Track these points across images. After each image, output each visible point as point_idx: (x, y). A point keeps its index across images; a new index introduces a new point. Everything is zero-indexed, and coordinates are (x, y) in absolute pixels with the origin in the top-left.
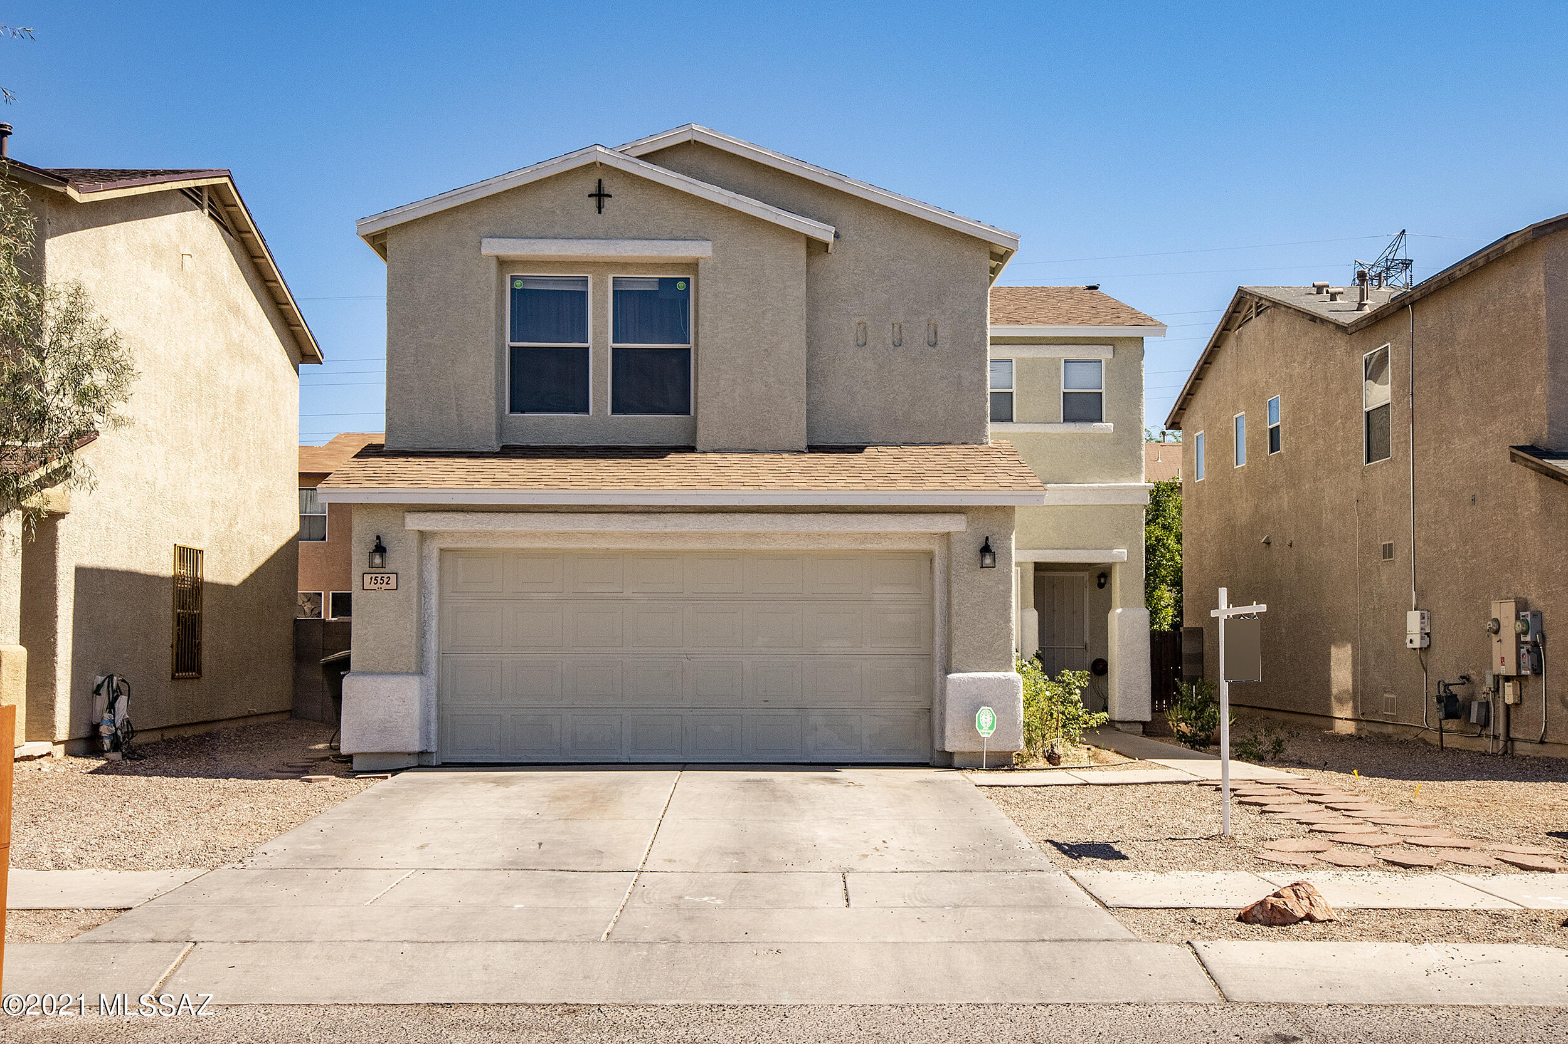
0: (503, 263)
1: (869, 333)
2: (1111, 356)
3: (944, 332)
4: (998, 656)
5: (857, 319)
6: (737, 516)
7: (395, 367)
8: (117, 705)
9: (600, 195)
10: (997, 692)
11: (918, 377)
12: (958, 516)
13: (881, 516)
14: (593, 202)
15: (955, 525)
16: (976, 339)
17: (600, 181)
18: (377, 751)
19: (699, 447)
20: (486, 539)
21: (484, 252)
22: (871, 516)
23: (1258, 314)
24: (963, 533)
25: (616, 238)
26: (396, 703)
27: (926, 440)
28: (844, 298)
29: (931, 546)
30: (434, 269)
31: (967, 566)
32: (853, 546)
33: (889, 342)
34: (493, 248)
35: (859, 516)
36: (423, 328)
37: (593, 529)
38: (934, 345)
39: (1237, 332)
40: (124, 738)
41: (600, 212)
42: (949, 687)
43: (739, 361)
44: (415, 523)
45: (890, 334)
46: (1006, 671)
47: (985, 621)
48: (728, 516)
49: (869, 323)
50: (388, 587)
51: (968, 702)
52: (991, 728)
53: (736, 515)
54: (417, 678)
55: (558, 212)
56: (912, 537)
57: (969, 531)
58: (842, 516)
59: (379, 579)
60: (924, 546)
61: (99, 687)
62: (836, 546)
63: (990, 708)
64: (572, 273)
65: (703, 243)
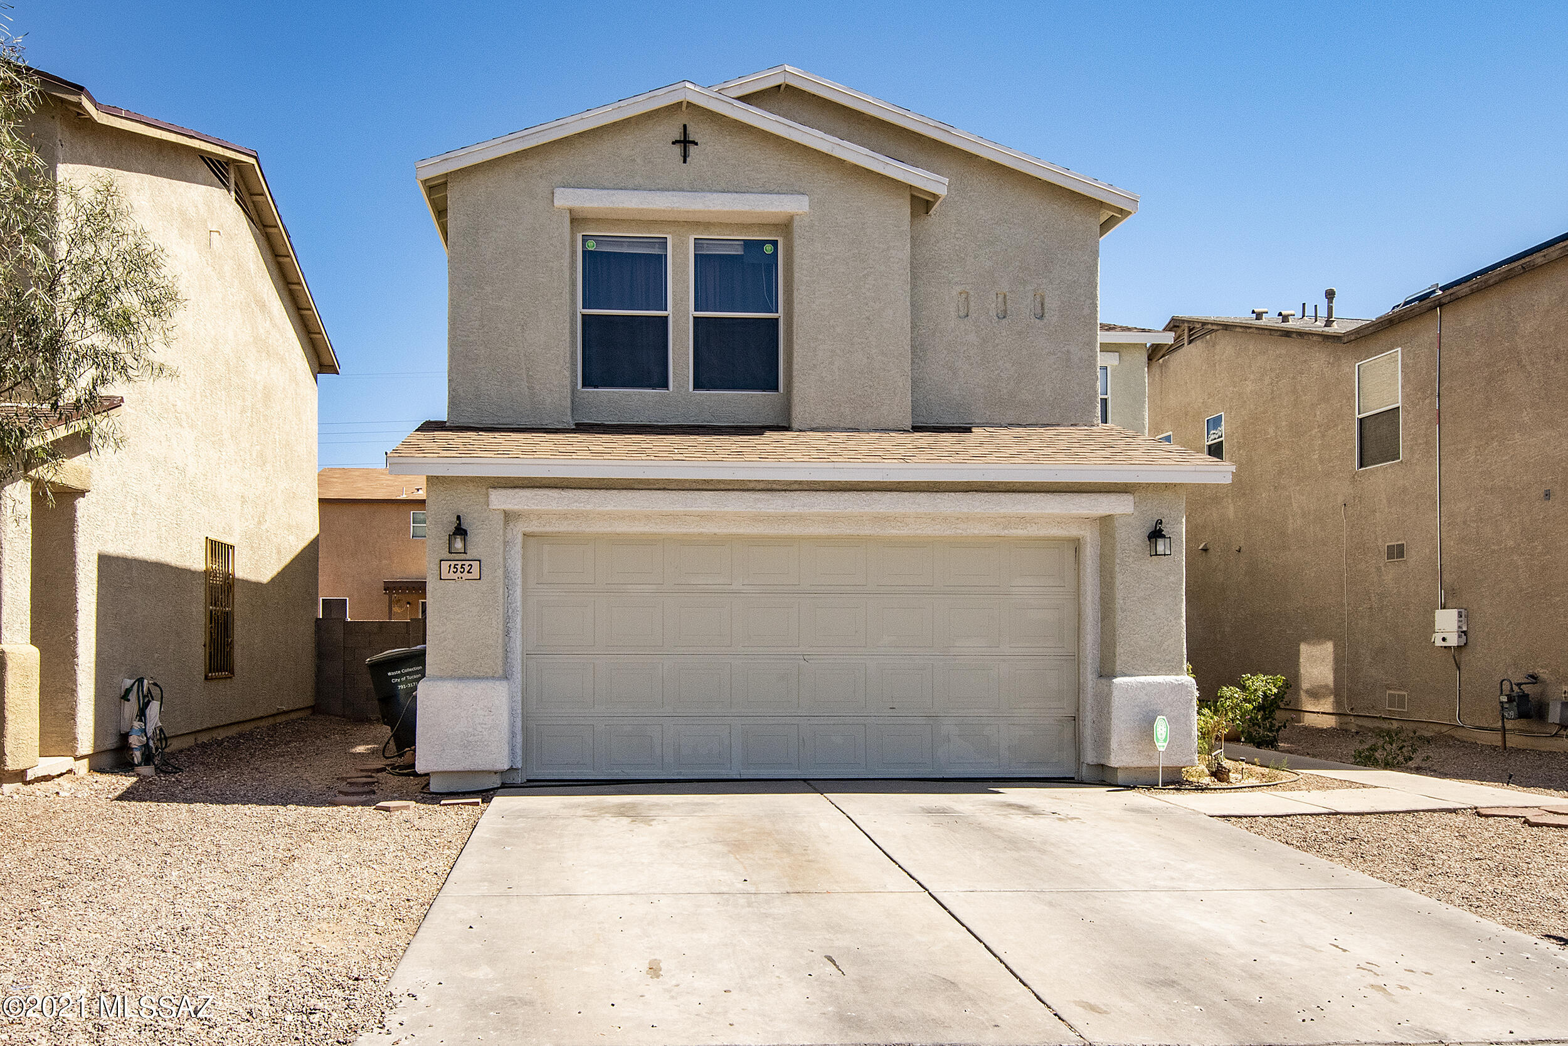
0: (576, 220)
1: (972, 304)
2: (1116, 363)
3: (1052, 304)
4: (1168, 658)
5: (959, 288)
6: (875, 495)
7: (458, 332)
8: (148, 712)
9: (685, 142)
10: (1169, 698)
11: (1024, 352)
12: (1125, 496)
13: (1038, 495)
14: (677, 150)
15: (1120, 506)
16: (1086, 311)
17: (685, 126)
18: (459, 769)
19: (795, 425)
20: (578, 522)
21: (557, 203)
22: (1027, 495)
23: (1190, 342)
24: (1129, 515)
25: (703, 190)
26: (480, 712)
27: (1033, 421)
28: (945, 265)
29: (1082, 533)
30: (501, 222)
31: (1133, 554)
32: (995, 532)
33: (993, 313)
34: (567, 199)
35: (1014, 495)
36: (488, 289)
37: (709, 509)
38: (1042, 317)
39: (1161, 361)
40: (157, 749)
41: (685, 162)
42: (1115, 693)
43: (838, 330)
44: (501, 500)
45: (993, 305)
46: (1177, 675)
47: (1153, 618)
48: (863, 495)
49: (972, 293)
50: (470, 576)
51: (1137, 709)
52: (1165, 741)
53: (873, 493)
54: (505, 683)
55: (638, 160)
56: (1060, 521)
57: (1136, 514)
58: (995, 496)
59: (459, 567)
60: (1074, 532)
61: (128, 691)
62: (976, 532)
63: (1164, 717)
64: (650, 233)
65: (800, 197)
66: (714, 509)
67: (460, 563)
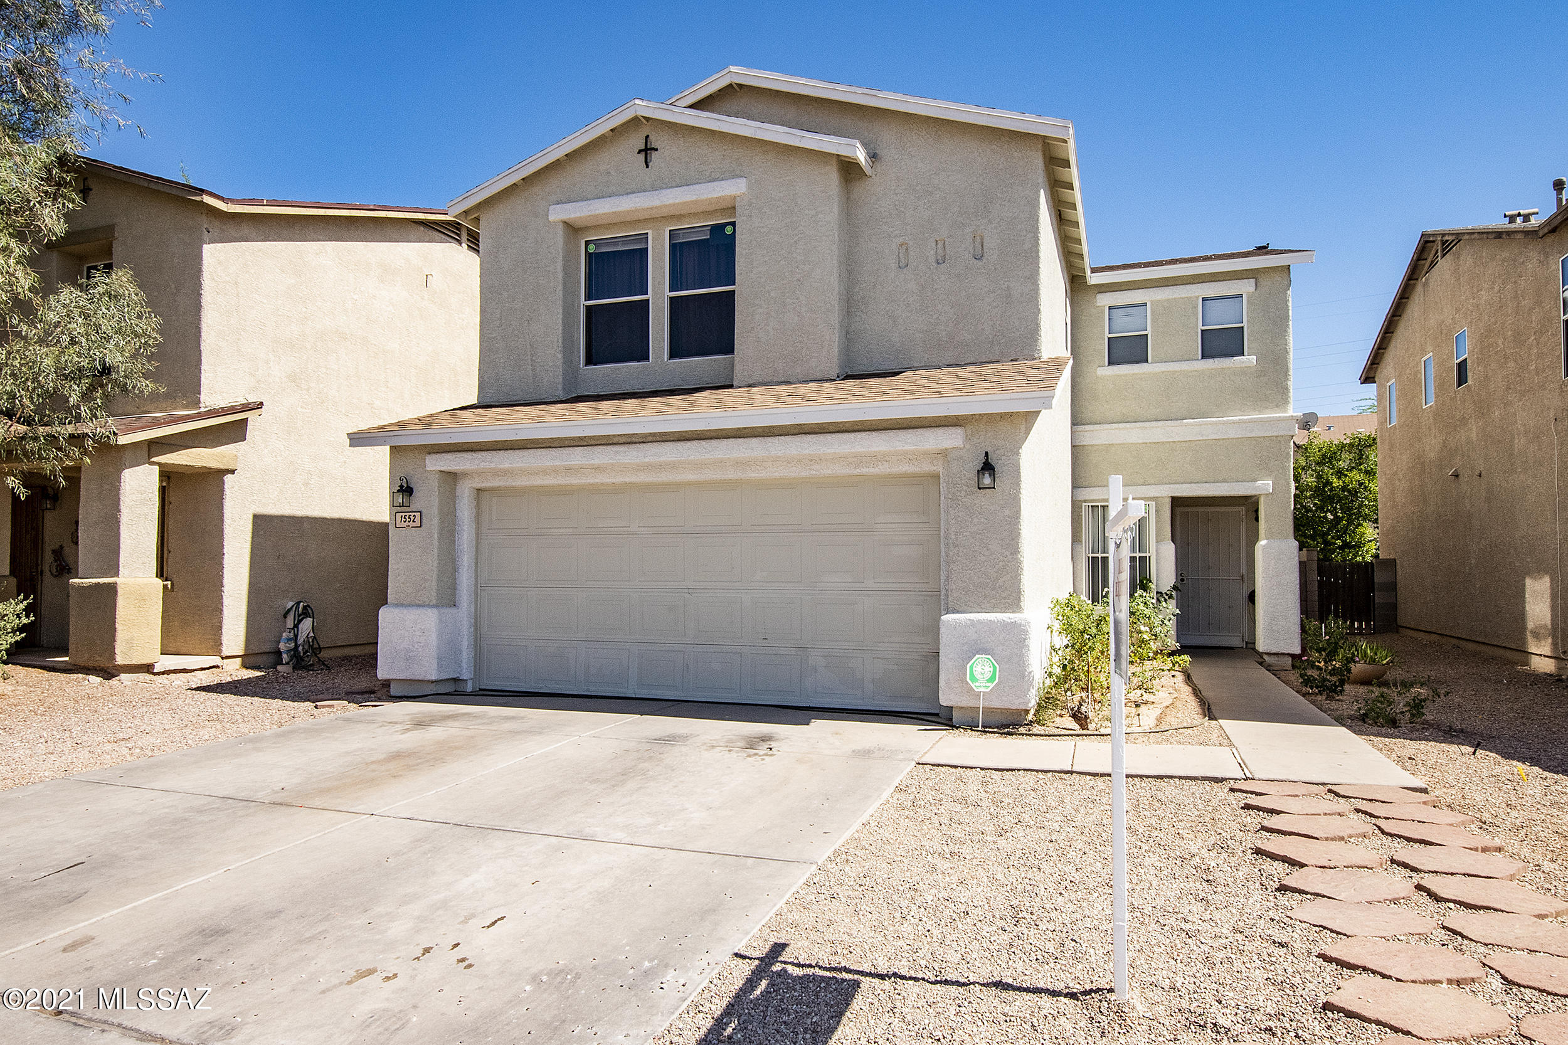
0: (572, 229)
1: (912, 253)
2: (1252, 289)
3: (992, 243)
4: (1004, 595)
5: (899, 241)
6: (714, 442)
7: (485, 331)
8: (301, 626)
9: (647, 151)
10: (1001, 638)
11: (964, 293)
12: (953, 430)
13: (863, 434)
14: (642, 156)
15: (951, 439)
16: (1027, 246)
17: (647, 137)
18: (403, 678)
19: (735, 384)
20: (506, 478)
21: (551, 218)
22: (853, 435)
23: (1444, 256)
24: (961, 449)
25: (662, 188)
26: (417, 633)
27: (972, 360)
28: (885, 220)
29: (935, 468)
30: (514, 240)
31: (965, 488)
33: (932, 260)
34: (559, 214)
35: (840, 435)
36: (505, 294)
37: (580, 463)
38: (980, 258)
39: (1424, 279)
40: (305, 653)
41: (647, 167)
42: (943, 630)
43: (772, 294)
44: (436, 464)
45: (932, 252)
46: (1013, 612)
47: (987, 553)
48: (703, 443)
49: (911, 243)
50: (414, 525)
51: (965, 648)
53: (712, 441)
54: (435, 611)
55: (613, 173)
56: (910, 457)
57: (968, 446)
58: (821, 437)
59: (407, 517)
60: (926, 467)
61: (289, 610)
62: (829, 472)
63: (989, 657)
64: (635, 231)
65: (738, 180)
66: (583, 462)
67: (408, 514)
